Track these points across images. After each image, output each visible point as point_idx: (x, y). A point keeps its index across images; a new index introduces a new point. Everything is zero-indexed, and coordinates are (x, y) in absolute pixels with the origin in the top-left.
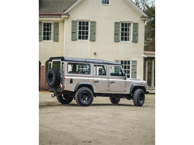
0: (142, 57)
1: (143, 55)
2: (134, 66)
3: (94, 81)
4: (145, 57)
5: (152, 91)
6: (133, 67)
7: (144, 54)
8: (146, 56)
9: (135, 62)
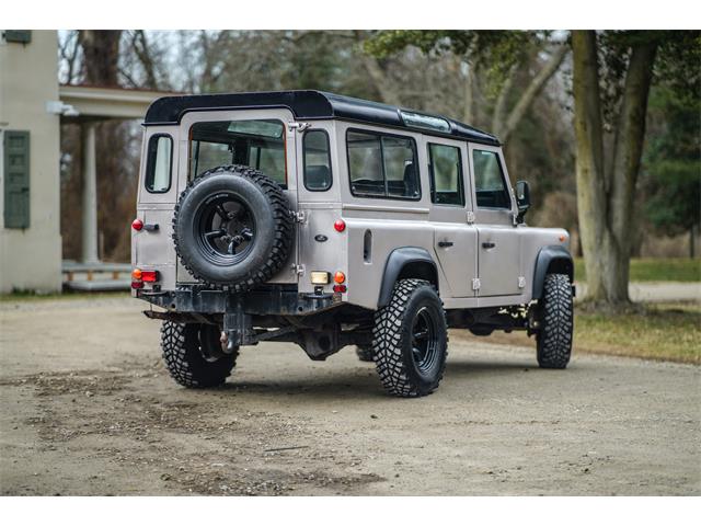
0: (51, 113)
1: (58, 107)
2: (18, 160)
3: (437, 242)
4: (67, 113)
5: (96, 276)
6: (13, 162)
7: (64, 99)
8: (71, 111)
9: (22, 138)
